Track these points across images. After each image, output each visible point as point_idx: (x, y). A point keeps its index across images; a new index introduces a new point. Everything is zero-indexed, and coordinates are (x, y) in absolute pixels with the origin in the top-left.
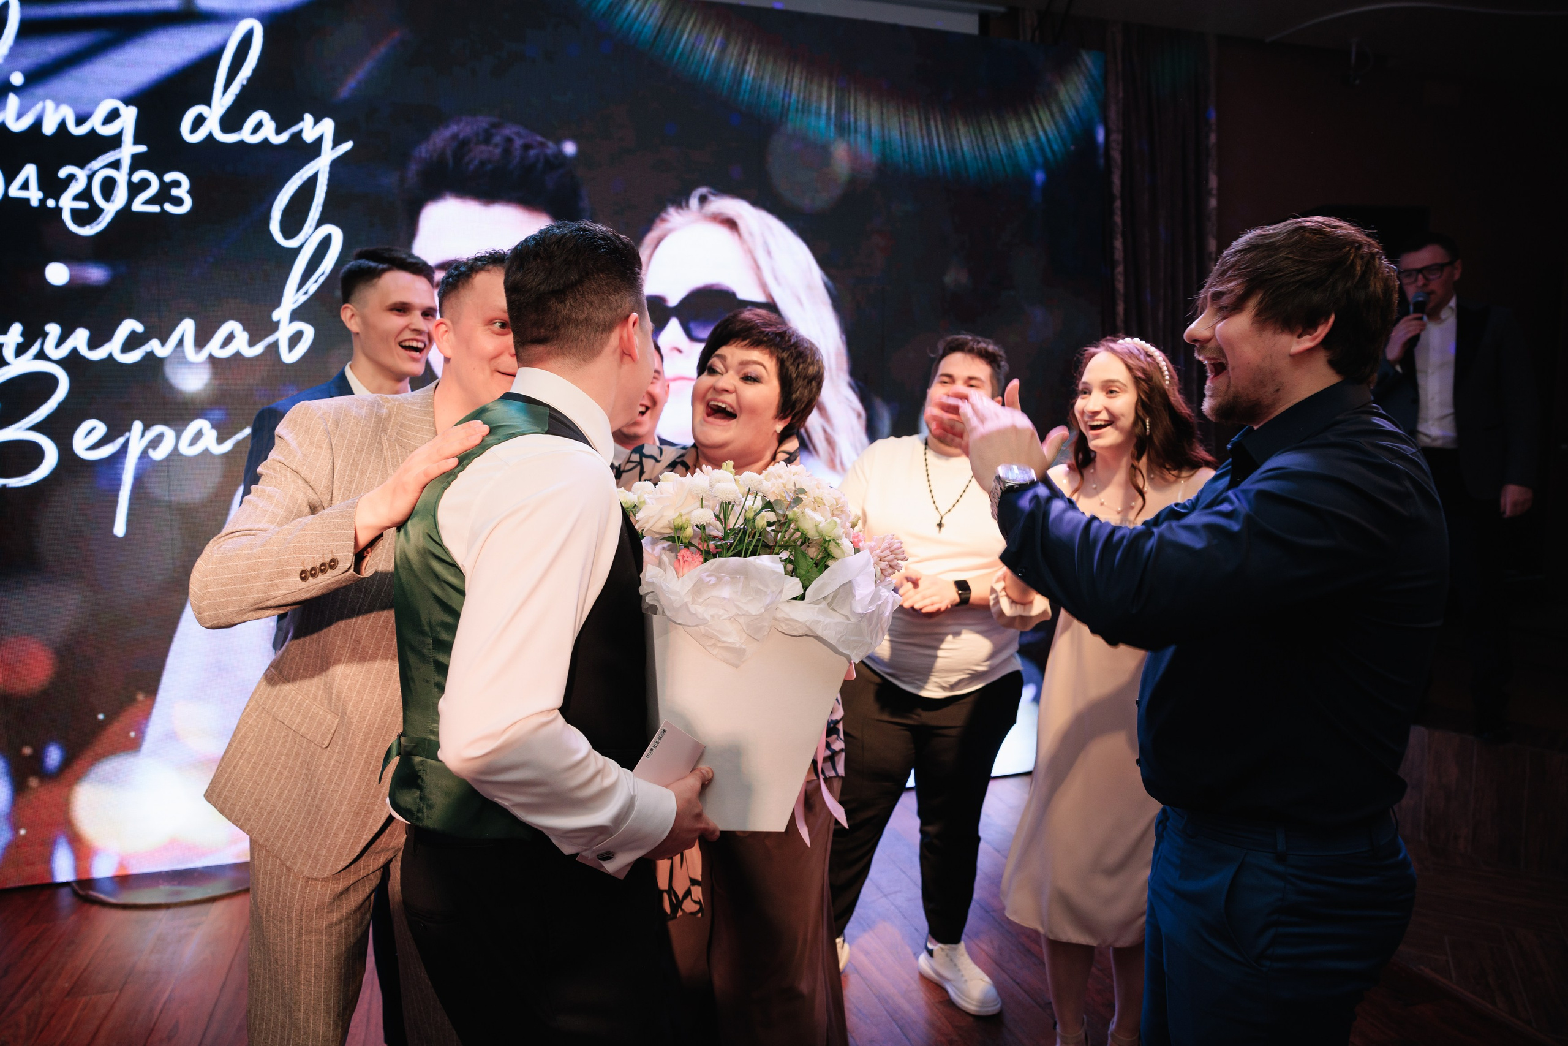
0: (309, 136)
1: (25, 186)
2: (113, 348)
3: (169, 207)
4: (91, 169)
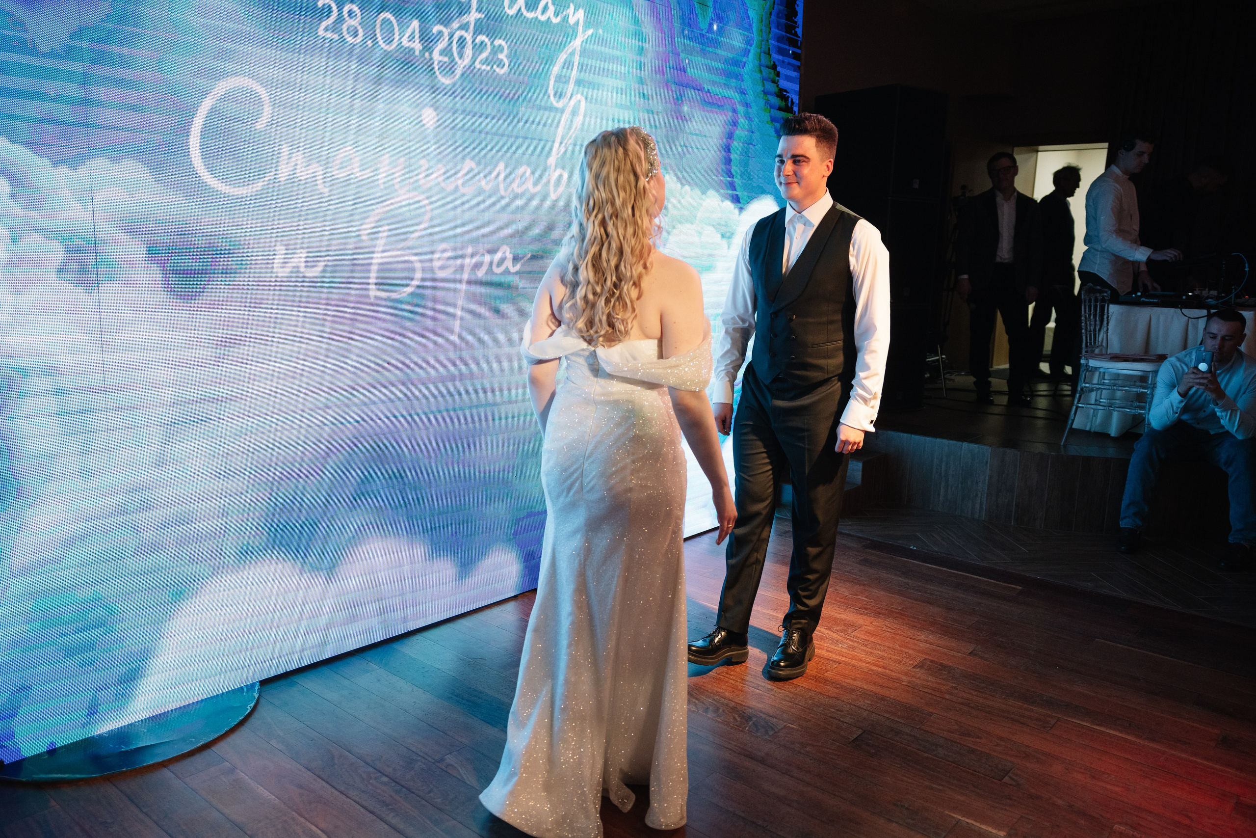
0: (572, 20)
1: (412, 38)
2: (459, 180)
4: (451, 29)
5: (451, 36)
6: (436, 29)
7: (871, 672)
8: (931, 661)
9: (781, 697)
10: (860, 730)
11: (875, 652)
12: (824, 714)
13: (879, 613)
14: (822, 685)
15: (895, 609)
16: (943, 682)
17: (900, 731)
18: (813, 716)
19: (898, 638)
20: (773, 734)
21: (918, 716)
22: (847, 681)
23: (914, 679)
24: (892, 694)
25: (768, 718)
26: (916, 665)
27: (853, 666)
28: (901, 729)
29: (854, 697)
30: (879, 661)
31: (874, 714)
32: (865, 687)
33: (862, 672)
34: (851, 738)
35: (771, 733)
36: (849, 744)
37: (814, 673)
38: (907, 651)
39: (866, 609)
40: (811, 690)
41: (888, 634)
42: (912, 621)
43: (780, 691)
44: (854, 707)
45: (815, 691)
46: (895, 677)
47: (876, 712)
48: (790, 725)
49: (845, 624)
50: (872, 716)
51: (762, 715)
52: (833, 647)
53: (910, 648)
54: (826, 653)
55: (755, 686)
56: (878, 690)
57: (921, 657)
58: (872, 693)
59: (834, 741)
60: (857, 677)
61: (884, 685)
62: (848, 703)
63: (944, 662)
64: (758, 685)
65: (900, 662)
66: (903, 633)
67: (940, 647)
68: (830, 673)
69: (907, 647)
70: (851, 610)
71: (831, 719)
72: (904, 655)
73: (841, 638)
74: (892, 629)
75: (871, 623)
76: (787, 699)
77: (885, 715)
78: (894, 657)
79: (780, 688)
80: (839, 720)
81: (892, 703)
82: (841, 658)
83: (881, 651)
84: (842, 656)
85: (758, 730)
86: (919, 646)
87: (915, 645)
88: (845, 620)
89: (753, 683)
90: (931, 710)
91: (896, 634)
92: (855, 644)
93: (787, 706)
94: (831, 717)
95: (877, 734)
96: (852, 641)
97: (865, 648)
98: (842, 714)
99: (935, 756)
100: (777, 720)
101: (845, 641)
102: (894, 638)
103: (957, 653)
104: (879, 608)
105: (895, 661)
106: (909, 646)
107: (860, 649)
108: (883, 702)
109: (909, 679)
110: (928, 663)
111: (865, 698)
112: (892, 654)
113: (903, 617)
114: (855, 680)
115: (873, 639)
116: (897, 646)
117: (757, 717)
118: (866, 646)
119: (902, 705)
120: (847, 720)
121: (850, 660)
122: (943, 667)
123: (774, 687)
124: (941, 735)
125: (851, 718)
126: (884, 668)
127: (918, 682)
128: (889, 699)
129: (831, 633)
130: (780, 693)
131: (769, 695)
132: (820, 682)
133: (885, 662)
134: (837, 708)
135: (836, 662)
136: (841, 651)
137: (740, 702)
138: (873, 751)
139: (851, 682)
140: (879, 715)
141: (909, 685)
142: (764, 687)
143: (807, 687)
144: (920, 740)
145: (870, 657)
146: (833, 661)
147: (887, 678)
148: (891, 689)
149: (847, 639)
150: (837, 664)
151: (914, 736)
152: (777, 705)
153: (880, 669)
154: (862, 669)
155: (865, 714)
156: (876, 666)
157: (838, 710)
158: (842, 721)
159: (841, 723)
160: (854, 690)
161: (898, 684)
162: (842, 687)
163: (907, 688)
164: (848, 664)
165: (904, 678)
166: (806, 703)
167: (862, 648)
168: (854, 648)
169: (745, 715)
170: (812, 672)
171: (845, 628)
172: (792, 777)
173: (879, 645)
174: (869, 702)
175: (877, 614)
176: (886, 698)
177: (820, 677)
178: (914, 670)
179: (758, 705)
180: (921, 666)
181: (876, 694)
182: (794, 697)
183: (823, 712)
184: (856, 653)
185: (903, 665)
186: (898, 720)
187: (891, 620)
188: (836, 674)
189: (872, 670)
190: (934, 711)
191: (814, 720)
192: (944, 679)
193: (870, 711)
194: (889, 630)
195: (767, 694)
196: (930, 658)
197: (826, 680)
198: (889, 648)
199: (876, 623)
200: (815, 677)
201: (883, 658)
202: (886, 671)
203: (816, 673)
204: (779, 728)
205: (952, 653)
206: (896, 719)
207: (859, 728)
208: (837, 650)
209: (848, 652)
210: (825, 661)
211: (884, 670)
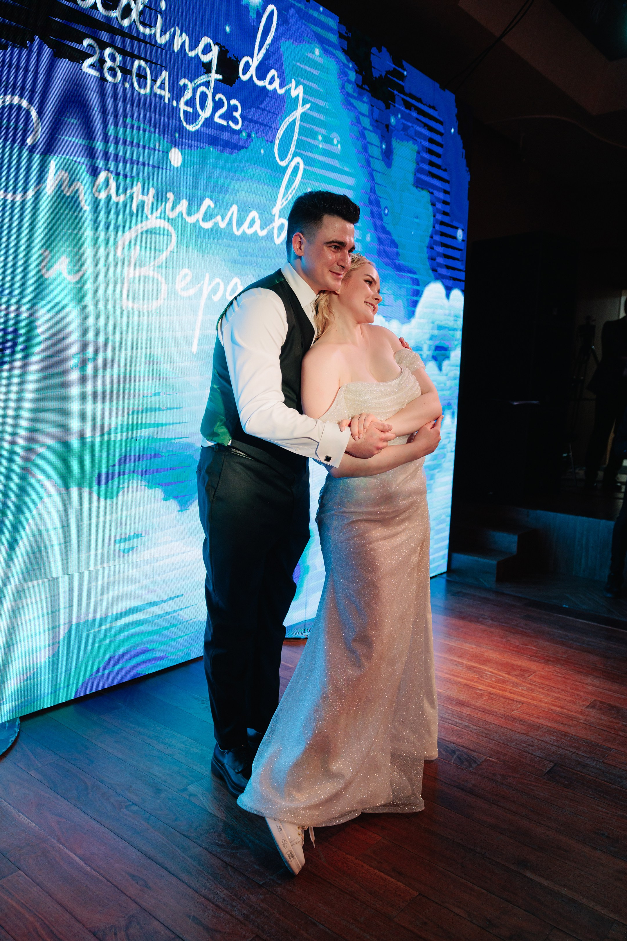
0: (294, 94)
1: (162, 87)
2: (200, 215)
3: (231, 123)
4: (195, 84)
5: (195, 90)
6: (183, 82)
7: (551, 712)
8: (601, 702)
9: (478, 733)
10: (551, 763)
11: (551, 693)
12: (517, 749)
13: (548, 660)
14: (511, 722)
15: (561, 657)
16: (614, 720)
17: (587, 764)
18: (508, 750)
19: (568, 681)
20: (476, 767)
21: (599, 750)
22: (531, 719)
23: (589, 718)
24: (572, 731)
25: (470, 752)
26: (588, 706)
27: (535, 706)
28: (587, 762)
29: (540, 733)
30: (556, 702)
31: (561, 749)
32: (549, 725)
33: (544, 711)
34: (545, 770)
35: (474, 766)
36: (544, 776)
37: (502, 712)
38: (578, 693)
39: (537, 657)
40: (502, 727)
41: (559, 679)
42: (577, 667)
43: (476, 728)
44: (543, 743)
45: (506, 728)
46: (572, 716)
47: (562, 747)
48: (490, 758)
49: (521, 669)
50: (560, 750)
51: (463, 749)
52: (515, 689)
53: (580, 691)
54: (509, 694)
55: (454, 723)
56: (561, 728)
57: (592, 699)
58: (555, 730)
59: (531, 773)
60: (541, 716)
61: (564, 723)
62: (536, 738)
63: (612, 703)
64: (456, 722)
65: (574, 703)
66: (571, 678)
67: (605, 690)
68: (516, 712)
69: (577, 690)
70: (524, 657)
71: (525, 753)
72: (577, 697)
73: (520, 682)
74: (562, 674)
75: (543, 669)
76: (483, 735)
77: (570, 749)
78: (569, 698)
79: (475, 725)
80: (532, 754)
81: (574, 739)
82: (524, 699)
83: (556, 693)
84: (524, 697)
85: (462, 762)
86: (587, 689)
87: (584, 688)
88: (520, 666)
89: (450, 720)
90: (610, 746)
91: (566, 678)
92: (533, 687)
93: (484, 741)
94: (525, 752)
95: (567, 767)
96: (530, 684)
97: (542, 691)
98: (533, 748)
99: (622, 787)
100: (478, 754)
101: (524, 684)
102: (564, 682)
103: (621, 695)
104: (547, 656)
105: (570, 702)
106: (580, 689)
107: (538, 691)
108: (566, 738)
109: (585, 717)
110: (598, 703)
111: (550, 734)
112: (566, 696)
113: (569, 664)
114: (538, 718)
115: (547, 683)
116: (569, 689)
117: (460, 751)
118: (542, 688)
119: (584, 741)
120: (538, 753)
121: (531, 700)
122: (612, 707)
123: (470, 724)
124: (623, 768)
125: (541, 752)
126: (562, 708)
127: (593, 720)
128: (571, 735)
129: (511, 677)
130: (476, 729)
131: (467, 731)
132: (509, 720)
133: (561, 702)
134: (528, 744)
135: (519, 702)
136: (522, 693)
137: (442, 737)
138: (567, 783)
139: (536, 720)
140: (566, 750)
141: (585, 723)
142: (461, 724)
143: (498, 724)
144: (606, 772)
145: (548, 699)
146: (517, 701)
147: (566, 717)
148: (571, 726)
149: (525, 682)
150: (521, 704)
151: (600, 769)
152: (475, 740)
153: (558, 709)
154: (543, 709)
155: (553, 748)
156: (555, 706)
157: (529, 745)
158: (534, 755)
159: (534, 757)
160: (539, 727)
161: (576, 722)
162: (529, 724)
163: (585, 726)
164: (529, 704)
165: (580, 716)
166: (500, 738)
167: (539, 690)
168: (532, 690)
169: (448, 749)
170: (500, 711)
171: (522, 673)
172: (499, 806)
173: (554, 687)
174: (554, 738)
175: (547, 660)
176: (568, 735)
177: (508, 715)
178: (588, 709)
179: (459, 740)
180: (593, 706)
181: (559, 731)
182: (489, 733)
183: (516, 747)
184: (535, 695)
185: (577, 705)
186: (583, 754)
187: (559, 666)
188: (521, 712)
189: (552, 710)
190: (613, 746)
191: (510, 754)
192: (615, 718)
193: (557, 746)
194: (559, 675)
195: (465, 731)
196: (599, 699)
197: (514, 719)
198: (562, 690)
199: (547, 669)
200: (504, 715)
201: (559, 699)
202: (563, 710)
203: (504, 712)
204: (481, 761)
205: (617, 695)
206: (581, 753)
207: (551, 761)
208: (518, 692)
209: (528, 693)
210: (510, 702)
211: (562, 710)
